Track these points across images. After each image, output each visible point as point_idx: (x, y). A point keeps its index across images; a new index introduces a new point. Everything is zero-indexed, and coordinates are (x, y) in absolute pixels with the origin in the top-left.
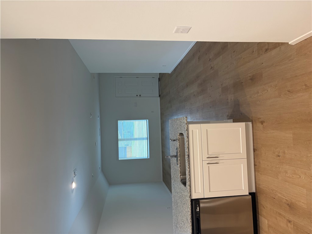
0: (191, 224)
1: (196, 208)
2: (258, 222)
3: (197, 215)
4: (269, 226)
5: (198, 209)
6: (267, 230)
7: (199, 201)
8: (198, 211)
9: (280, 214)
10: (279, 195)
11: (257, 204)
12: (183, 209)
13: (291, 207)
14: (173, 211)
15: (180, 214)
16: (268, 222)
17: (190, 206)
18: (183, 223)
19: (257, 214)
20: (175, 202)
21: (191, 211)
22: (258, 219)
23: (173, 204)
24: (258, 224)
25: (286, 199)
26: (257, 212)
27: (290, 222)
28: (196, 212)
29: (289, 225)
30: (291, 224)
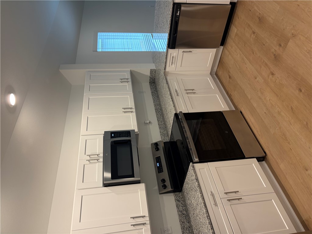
0: (170, 26)
1: (177, 12)
2: (229, 30)
3: (177, 19)
4: (237, 35)
5: (179, 13)
6: (234, 37)
7: (181, 5)
8: (178, 15)
9: (249, 25)
10: (256, 8)
11: (234, 14)
12: (165, 11)
13: (261, 20)
14: (156, 11)
15: (162, 15)
16: (237, 31)
17: (171, 10)
18: (163, 24)
19: (231, 23)
20: (158, 3)
21: (171, 15)
22: (229, 28)
23: (156, 5)
24: (228, 32)
25: (260, 13)
26: (231, 21)
27: (254, 33)
28: (176, 16)
29: (253, 35)
30: (254, 35)
